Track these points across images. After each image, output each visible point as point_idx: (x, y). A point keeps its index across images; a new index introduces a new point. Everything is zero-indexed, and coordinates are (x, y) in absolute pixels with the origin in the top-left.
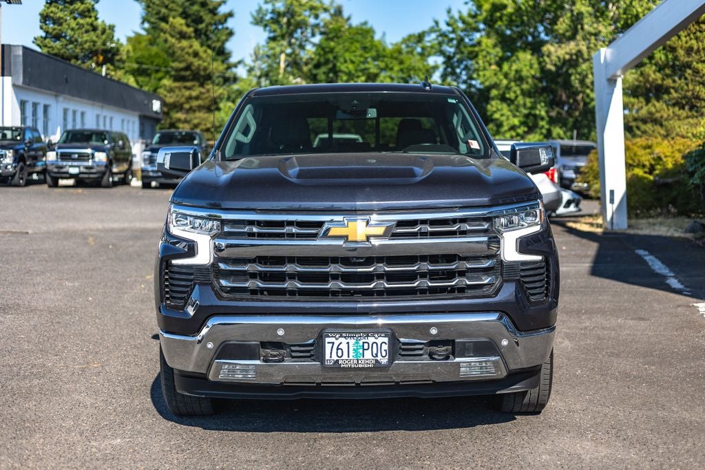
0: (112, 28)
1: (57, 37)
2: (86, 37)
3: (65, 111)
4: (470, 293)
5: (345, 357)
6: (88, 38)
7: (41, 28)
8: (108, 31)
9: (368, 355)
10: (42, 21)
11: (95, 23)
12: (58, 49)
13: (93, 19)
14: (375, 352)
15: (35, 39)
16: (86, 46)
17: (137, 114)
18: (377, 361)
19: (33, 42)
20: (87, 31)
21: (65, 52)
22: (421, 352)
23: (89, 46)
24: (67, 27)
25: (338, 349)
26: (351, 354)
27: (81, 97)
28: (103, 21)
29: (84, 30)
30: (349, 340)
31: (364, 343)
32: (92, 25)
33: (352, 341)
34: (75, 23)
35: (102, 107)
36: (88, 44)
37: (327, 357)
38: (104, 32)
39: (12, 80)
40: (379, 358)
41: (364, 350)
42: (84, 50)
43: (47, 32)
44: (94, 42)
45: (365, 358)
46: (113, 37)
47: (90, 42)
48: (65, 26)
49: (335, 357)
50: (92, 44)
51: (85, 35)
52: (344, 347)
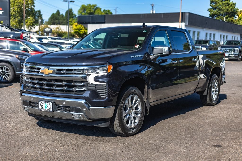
0: (235, 4)
1: (215, 8)
2: (225, 8)
3: (207, 34)
4: (78, 93)
5: (43, 108)
6: (226, 8)
7: (210, 5)
8: (233, 5)
9: (48, 108)
10: (211, 3)
11: (229, 3)
12: (215, 12)
13: (228, 1)
14: (49, 107)
15: (208, 9)
16: (225, 11)
17: (240, 34)
18: (49, 110)
19: (208, 10)
20: (225, 6)
21: (217, 13)
22: (63, 109)
23: (226, 11)
24: (219, 5)
25: (42, 105)
26: (45, 107)
27: (213, 29)
28: (232, 2)
29: (224, 5)
30: (44, 103)
31: (47, 104)
32: (227, 3)
33: (45, 103)
34: (222, 3)
35: (223, 32)
36: (225, 10)
37: (40, 108)
38: (232, 5)
39: (185, 24)
40: (50, 109)
41: (47, 106)
42: (224, 12)
43: (212, 7)
44: (228, 9)
45: (47, 109)
46: (235, 7)
47: (226, 9)
48: (218, 4)
49: (41, 108)
50: (227, 10)
51: (225, 7)
52: (43, 105)
